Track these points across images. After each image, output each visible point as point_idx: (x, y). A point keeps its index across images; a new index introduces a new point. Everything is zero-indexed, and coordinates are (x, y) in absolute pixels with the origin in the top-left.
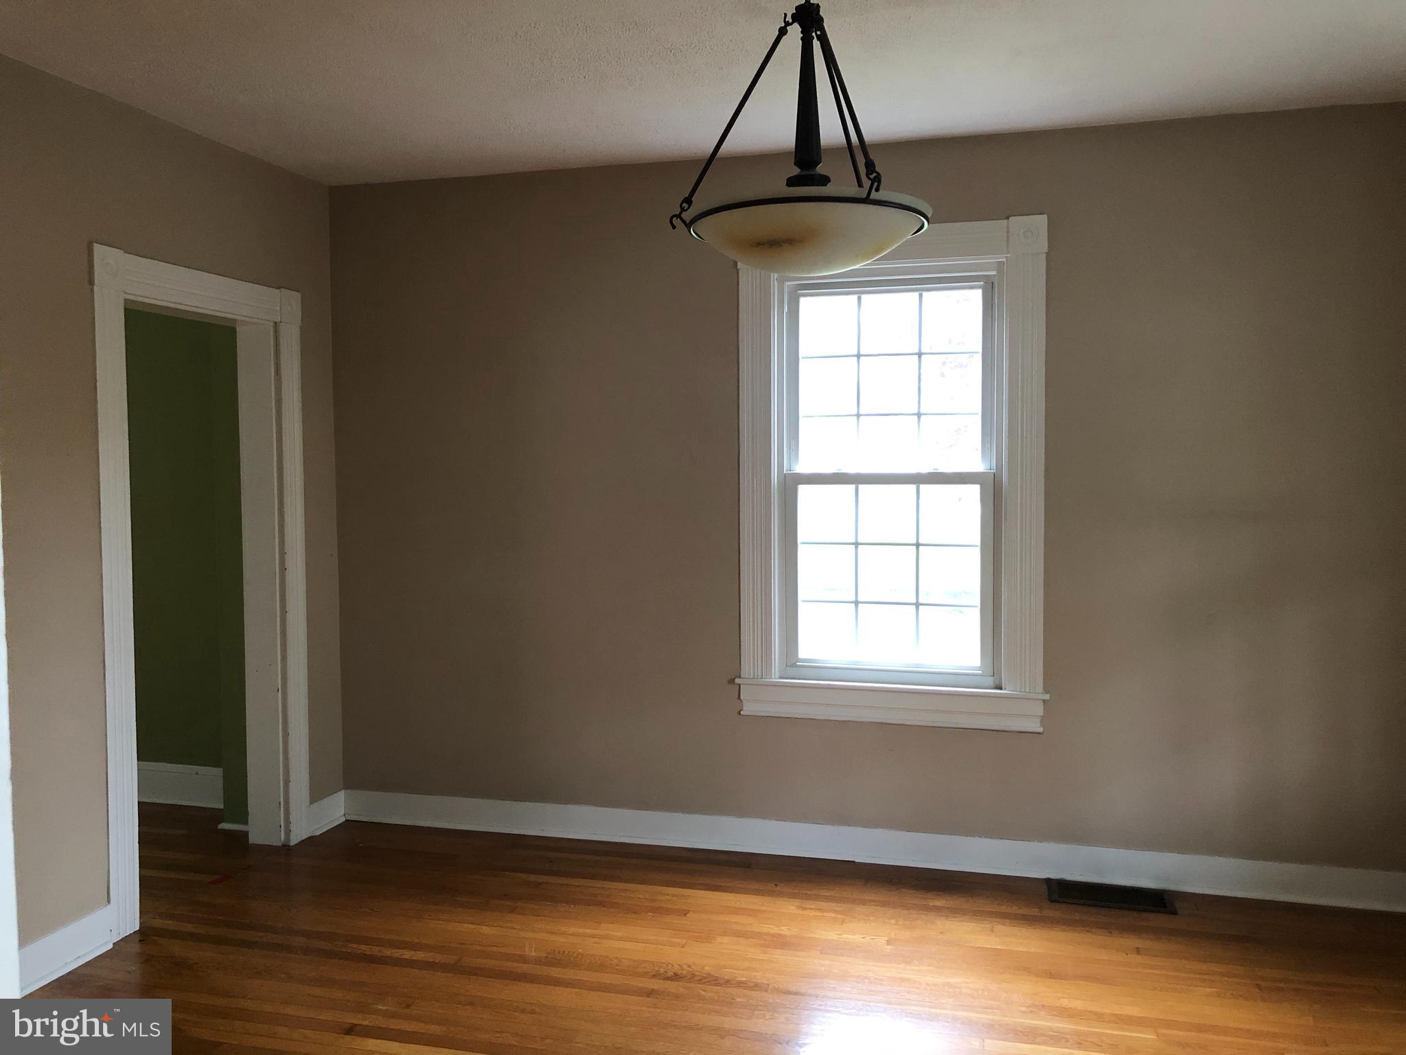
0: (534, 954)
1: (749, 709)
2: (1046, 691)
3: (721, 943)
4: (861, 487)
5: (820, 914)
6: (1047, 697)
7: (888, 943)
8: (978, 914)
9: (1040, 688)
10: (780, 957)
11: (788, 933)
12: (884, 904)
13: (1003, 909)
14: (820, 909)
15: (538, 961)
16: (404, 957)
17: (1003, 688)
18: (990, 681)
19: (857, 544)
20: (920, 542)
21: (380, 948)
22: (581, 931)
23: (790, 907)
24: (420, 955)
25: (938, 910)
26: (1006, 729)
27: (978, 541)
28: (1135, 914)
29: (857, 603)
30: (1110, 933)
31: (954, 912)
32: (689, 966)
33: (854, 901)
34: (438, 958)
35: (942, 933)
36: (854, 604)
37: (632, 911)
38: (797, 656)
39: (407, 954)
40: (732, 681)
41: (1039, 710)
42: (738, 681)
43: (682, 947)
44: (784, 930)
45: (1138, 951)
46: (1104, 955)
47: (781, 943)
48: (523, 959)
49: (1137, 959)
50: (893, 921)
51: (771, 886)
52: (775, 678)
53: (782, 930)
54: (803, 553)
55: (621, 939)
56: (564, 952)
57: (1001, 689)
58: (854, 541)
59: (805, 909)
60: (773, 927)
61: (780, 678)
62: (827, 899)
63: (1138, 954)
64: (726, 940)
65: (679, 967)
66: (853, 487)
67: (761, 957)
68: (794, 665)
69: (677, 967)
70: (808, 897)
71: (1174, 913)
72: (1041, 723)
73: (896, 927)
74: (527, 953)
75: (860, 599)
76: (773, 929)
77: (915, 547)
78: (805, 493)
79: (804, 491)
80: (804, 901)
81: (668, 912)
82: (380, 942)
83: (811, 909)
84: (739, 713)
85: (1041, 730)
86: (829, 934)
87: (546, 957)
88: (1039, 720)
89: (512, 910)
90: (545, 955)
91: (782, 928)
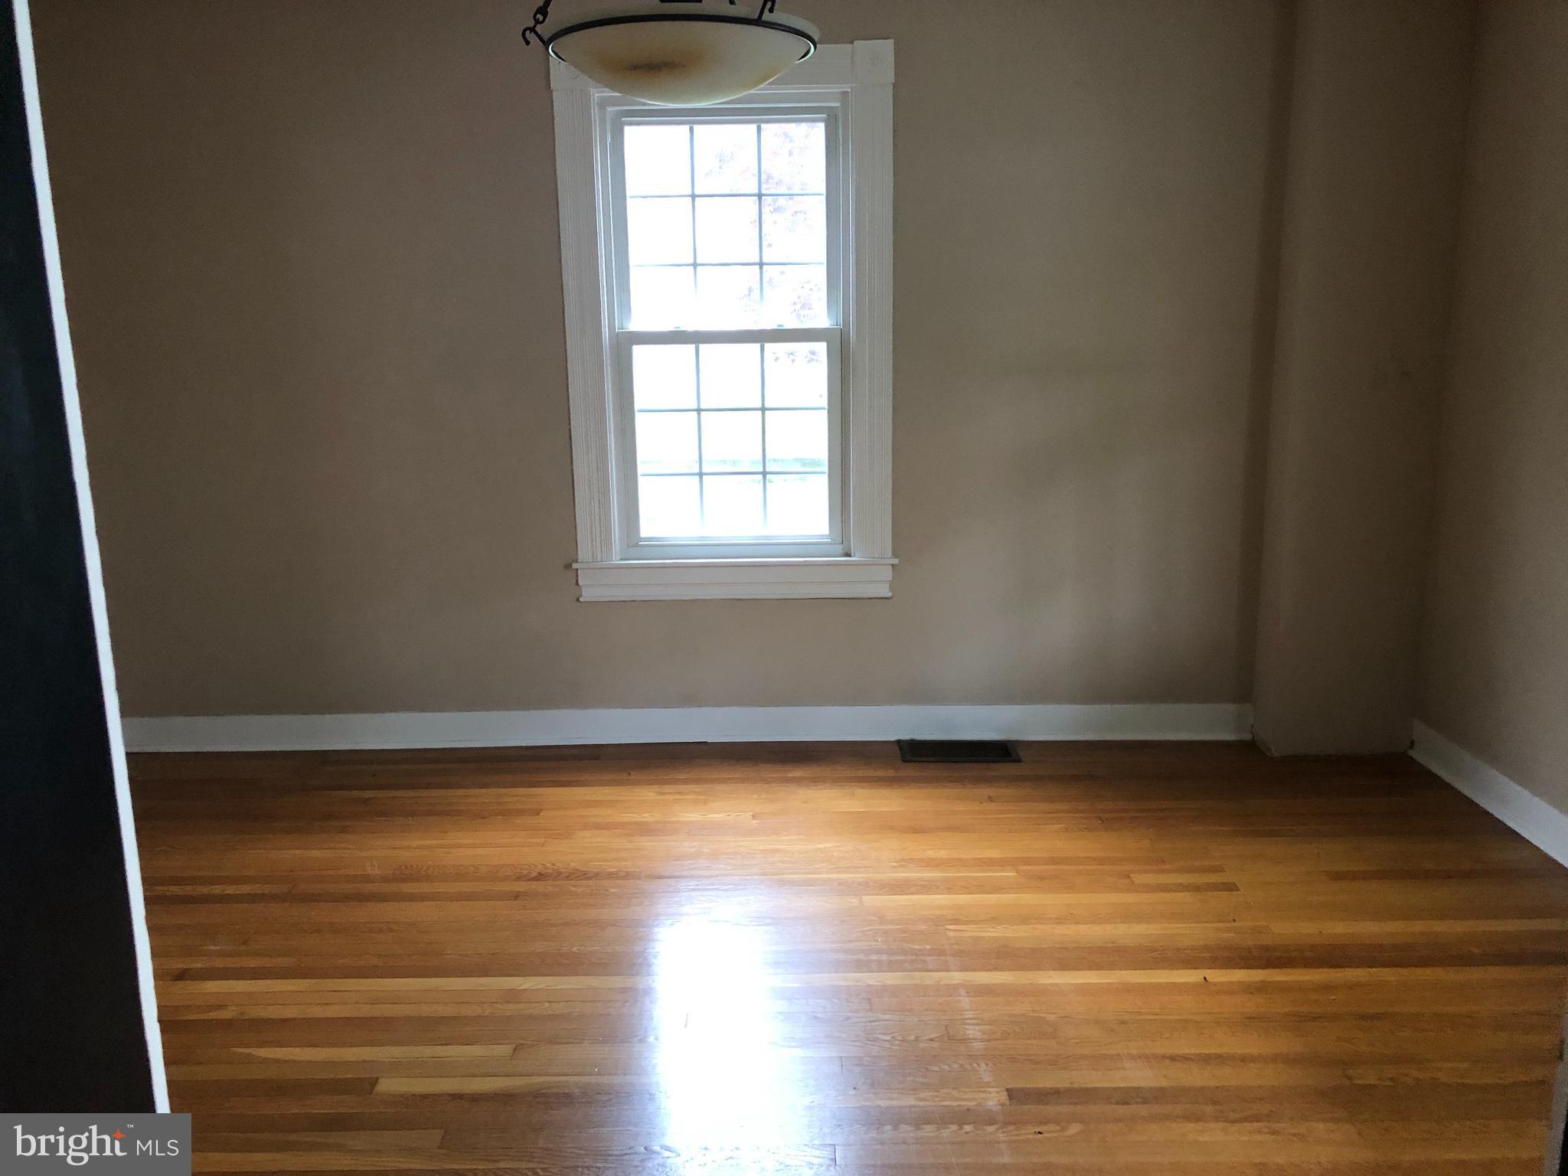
0: (378, 872)
1: (587, 595)
2: (895, 554)
3: (583, 838)
4: (702, 347)
5: (680, 797)
6: (896, 561)
7: (754, 817)
8: (837, 781)
9: (890, 554)
10: (646, 843)
11: (651, 819)
12: (743, 781)
13: (860, 773)
14: (680, 793)
15: (385, 879)
16: (226, 892)
17: (852, 555)
18: (839, 549)
19: (699, 410)
20: (767, 405)
21: (195, 886)
22: (428, 842)
23: (647, 794)
24: (245, 889)
25: (798, 781)
26: (860, 596)
27: (824, 402)
28: (984, 765)
29: (701, 475)
30: (963, 785)
31: (815, 781)
32: (553, 865)
33: (713, 781)
34: (267, 889)
35: (805, 802)
36: (698, 477)
37: (481, 816)
38: (639, 535)
39: (230, 890)
40: (568, 566)
41: (887, 574)
42: (575, 566)
43: (542, 846)
44: (647, 817)
45: (991, 799)
46: (960, 806)
47: (645, 830)
48: (367, 879)
49: (992, 806)
50: (755, 796)
51: (624, 776)
52: (616, 561)
53: (644, 817)
54: (641, 422)
55: (474, 846)
56: (412, 866)
57: (850, 556)
58: (696, 407)
59: (664, 794)
60: (636, 815)
61: (621, 559)
62: (685, 782)
63: (992, 802)
64: (587, 833)
65: (542, 866)
66: (692, 347)
67: (629, 846)
68: (636, 545)
69: (540, 867)
70: (663, 782)
71: (1019, 761)
72: (890, 588)
73: (759, 801)
74: (370, 872)
75: (704, 470)
76: (635, 817)
77: (760, 412)
78: (640, 354)
79: (639, 352)
80: (662, 786)
81: (520, 813)
82: (193, 881)
83: (670, 793)
84: (578, 600)
85: (890, 594)
86: (693, 816)
87: (393, 874)
88: (888, 586)
89: (344, 830)
90: (392, 872)
91: (645, 815)
